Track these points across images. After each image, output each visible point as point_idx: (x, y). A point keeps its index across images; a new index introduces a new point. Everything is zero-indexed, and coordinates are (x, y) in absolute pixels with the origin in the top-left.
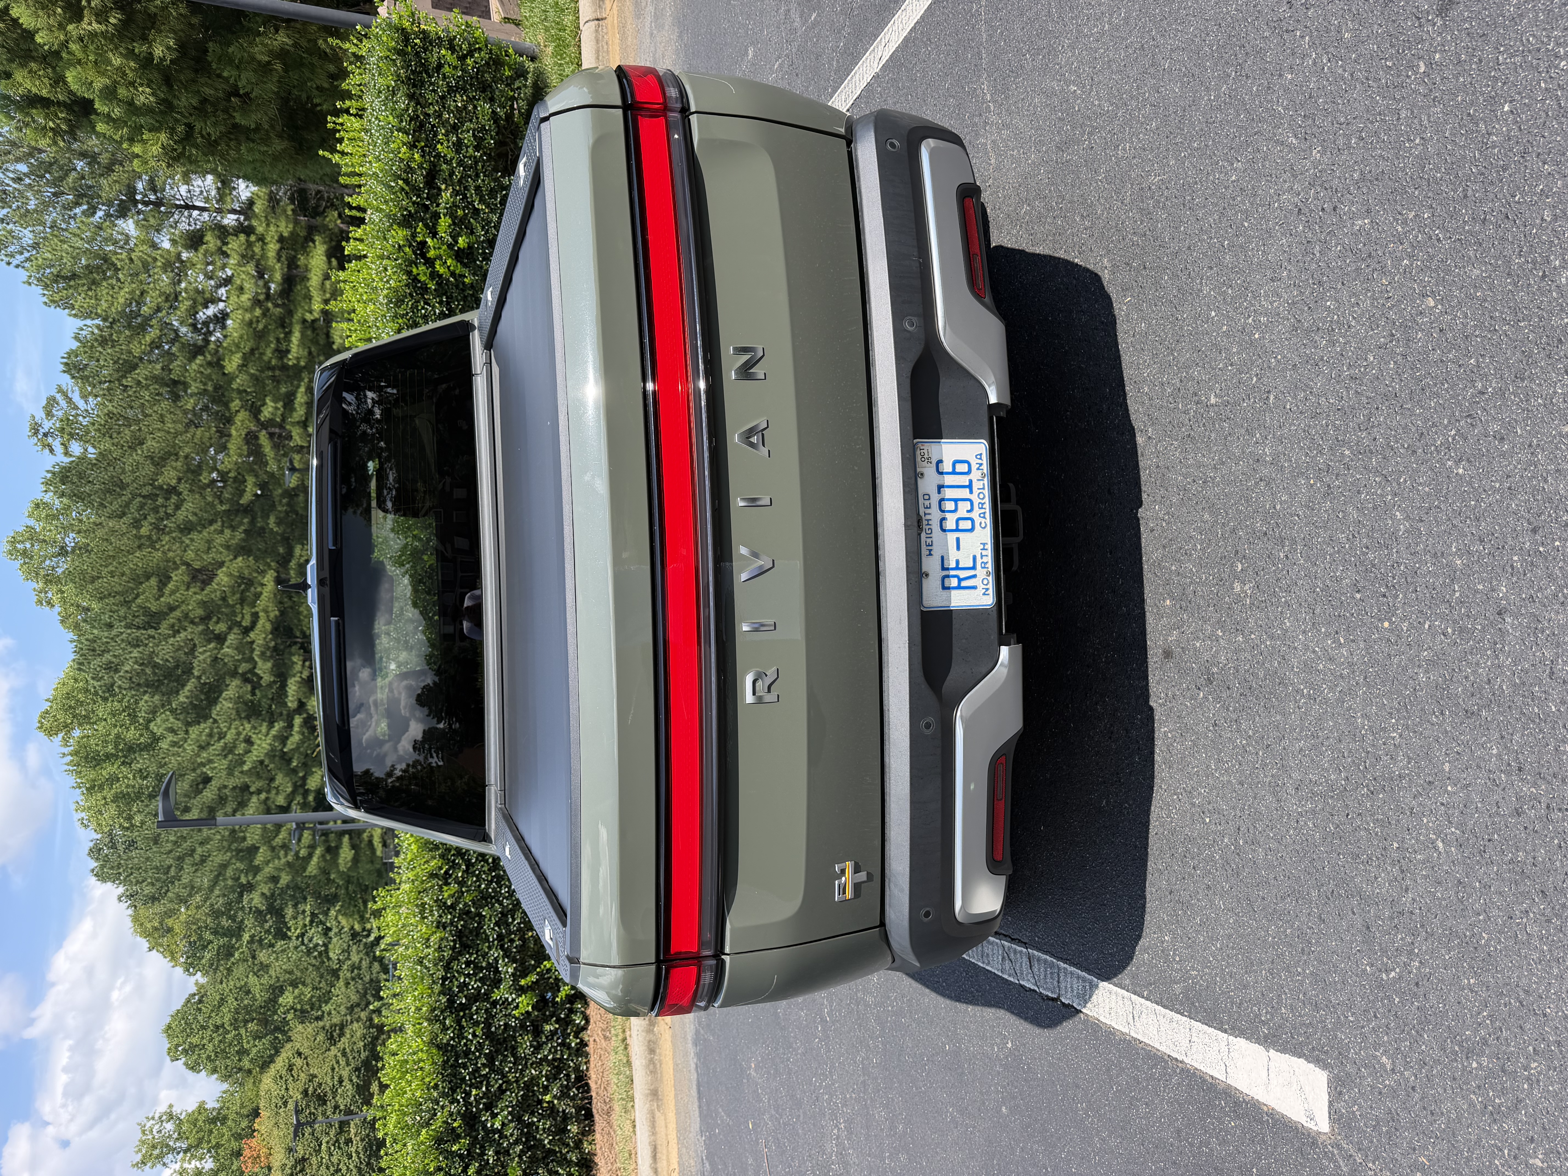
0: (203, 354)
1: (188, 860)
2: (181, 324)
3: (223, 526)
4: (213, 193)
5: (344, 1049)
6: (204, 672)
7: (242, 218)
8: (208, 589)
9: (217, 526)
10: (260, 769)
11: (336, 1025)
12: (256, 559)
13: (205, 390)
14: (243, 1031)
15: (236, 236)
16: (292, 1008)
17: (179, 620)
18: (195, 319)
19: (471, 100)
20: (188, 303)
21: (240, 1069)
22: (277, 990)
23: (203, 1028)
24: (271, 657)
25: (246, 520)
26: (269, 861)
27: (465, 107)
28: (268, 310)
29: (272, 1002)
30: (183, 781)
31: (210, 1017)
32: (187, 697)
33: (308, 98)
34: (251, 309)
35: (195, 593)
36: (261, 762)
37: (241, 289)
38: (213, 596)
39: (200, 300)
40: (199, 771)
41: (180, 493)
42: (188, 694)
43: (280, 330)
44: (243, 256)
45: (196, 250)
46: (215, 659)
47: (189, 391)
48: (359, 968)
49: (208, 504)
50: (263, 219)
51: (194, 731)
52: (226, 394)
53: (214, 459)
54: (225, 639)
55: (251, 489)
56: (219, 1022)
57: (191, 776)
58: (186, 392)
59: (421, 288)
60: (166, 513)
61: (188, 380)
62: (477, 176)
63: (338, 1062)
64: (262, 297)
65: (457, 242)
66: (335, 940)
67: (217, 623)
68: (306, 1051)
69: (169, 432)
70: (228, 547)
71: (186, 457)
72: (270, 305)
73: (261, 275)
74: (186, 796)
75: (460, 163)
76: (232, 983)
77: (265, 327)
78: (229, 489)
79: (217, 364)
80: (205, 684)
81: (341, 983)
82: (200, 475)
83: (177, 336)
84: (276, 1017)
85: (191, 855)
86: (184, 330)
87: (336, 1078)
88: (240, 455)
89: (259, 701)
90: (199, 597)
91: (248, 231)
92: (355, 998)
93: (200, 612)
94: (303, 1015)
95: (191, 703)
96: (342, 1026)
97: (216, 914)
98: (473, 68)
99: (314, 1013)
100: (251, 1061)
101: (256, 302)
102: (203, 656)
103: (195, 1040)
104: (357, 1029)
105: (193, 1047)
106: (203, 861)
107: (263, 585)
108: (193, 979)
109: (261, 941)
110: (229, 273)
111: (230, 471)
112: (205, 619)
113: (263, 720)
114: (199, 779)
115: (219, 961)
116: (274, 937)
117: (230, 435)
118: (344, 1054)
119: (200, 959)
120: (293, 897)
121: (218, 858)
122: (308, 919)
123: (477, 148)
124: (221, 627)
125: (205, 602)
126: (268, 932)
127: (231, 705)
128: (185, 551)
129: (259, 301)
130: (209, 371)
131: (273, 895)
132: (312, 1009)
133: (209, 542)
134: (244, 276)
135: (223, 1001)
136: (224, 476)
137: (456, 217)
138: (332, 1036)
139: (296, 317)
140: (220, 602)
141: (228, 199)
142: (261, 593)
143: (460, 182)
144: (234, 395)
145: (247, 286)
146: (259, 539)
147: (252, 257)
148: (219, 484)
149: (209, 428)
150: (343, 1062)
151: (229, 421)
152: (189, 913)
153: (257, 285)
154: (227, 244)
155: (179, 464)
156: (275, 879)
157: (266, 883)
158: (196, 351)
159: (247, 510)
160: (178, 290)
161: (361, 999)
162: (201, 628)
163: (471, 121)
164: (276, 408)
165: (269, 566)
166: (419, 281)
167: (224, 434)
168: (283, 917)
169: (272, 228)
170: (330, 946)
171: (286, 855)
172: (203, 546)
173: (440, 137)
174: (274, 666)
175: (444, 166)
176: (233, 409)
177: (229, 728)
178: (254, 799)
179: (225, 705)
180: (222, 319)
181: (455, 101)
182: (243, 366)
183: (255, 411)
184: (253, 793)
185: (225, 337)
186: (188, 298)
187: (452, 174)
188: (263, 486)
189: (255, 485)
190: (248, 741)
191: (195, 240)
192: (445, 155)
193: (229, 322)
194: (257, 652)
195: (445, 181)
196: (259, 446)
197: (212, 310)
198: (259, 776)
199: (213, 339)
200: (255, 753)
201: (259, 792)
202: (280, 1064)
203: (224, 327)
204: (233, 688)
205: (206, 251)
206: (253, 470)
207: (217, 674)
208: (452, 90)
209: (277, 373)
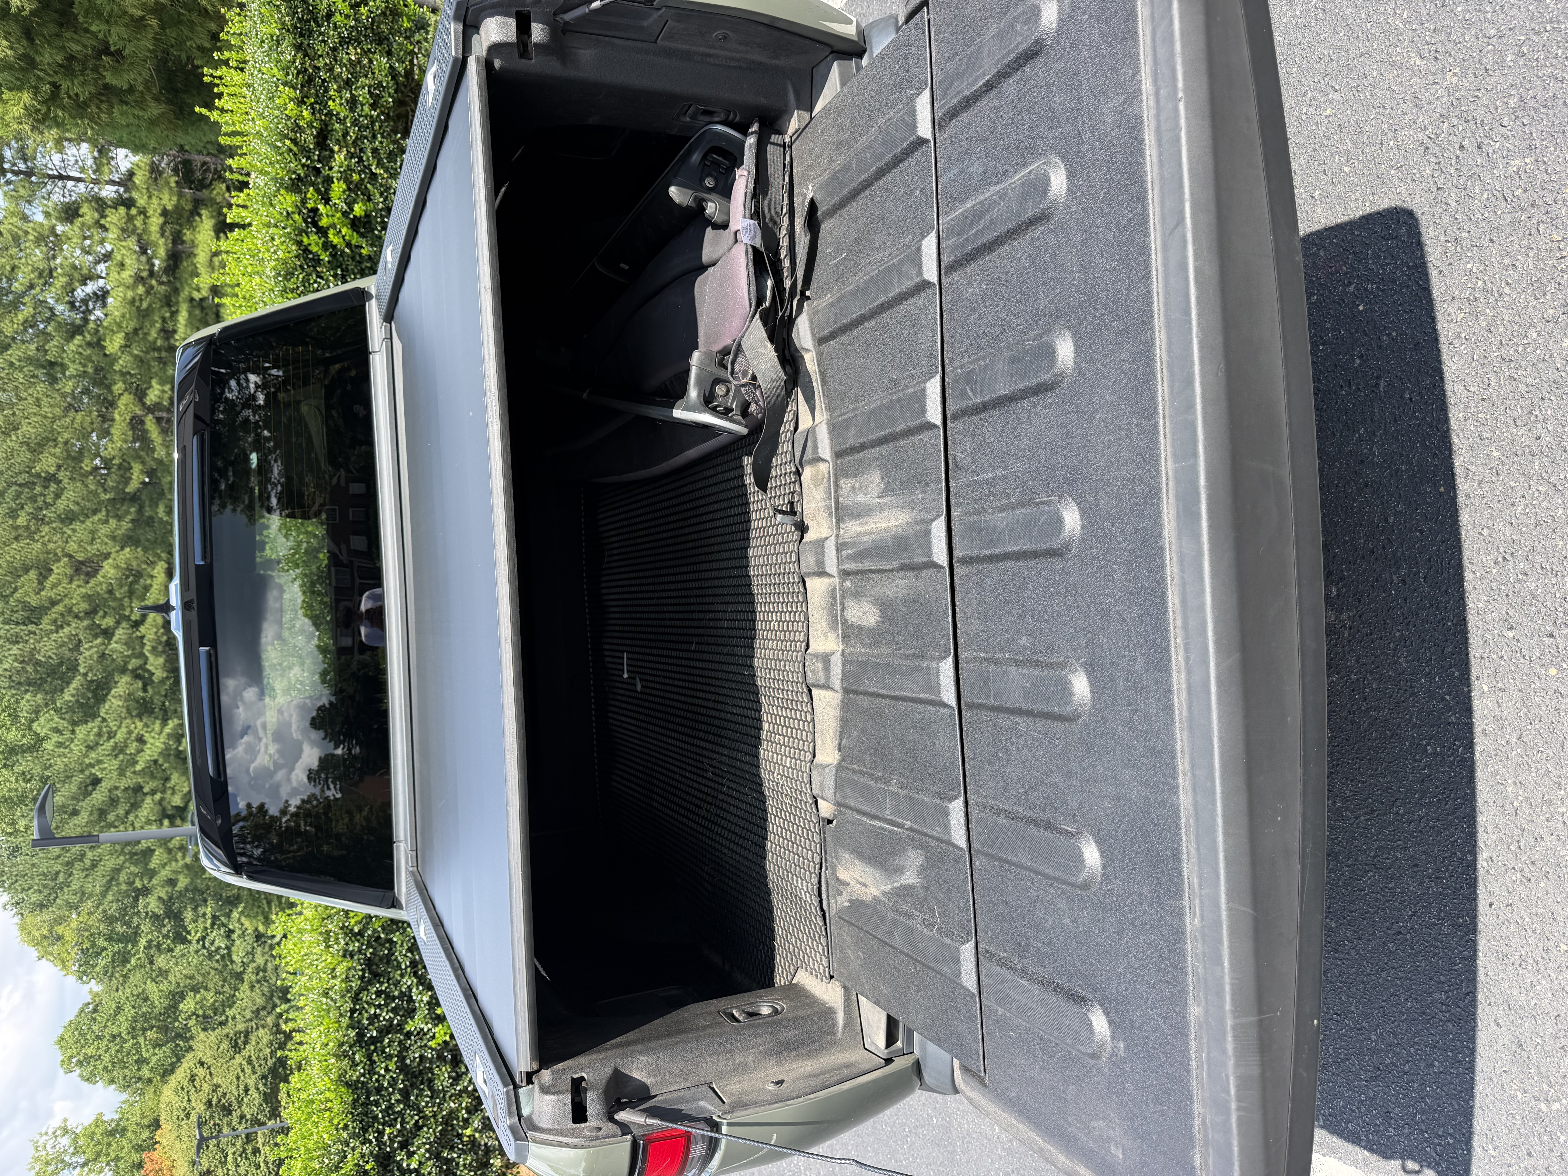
0: (81, 334)
1: (77, 865)
2: (57, 301)
3: (107, 515)
4: (90, 162)
5: (250, 1057)
6: (91, 669)
7: (122, 190)
8: (93, 582)
9: (102, 515)
10: (154, 769)
11: (240, 1032)
12: (145, 550)
13: (85, 372)
14: (141, 1040)
15: (116, 208)
16: (194, 1014)
17: (62, 615)
18: (73, 296)
19: (366, 53)
20: (64, 280)
21: (140, 1079)
22: (178, 996)
23: (98, 1038)
24: (163, 652)
25: (132, 510)
26: (166, 864)
27: (359, 61)
28: (152, 287)
29: (173, 1008)
30: (71, 782)
31: (105, 1026)
32: (73, 696)
33: (188, 58)
34: (133, 287)
35: (79, 586)
36: (155, 761)
37: (122, 265)
38: (98, 589)
39: (77, 276)
40: (87, 773)
41: (60, 481)
42: (74, 692)
43: (166, 309)
44: (123, 230)
45: (72, 223)
46: (103, 655)
47: (67, 373)
48: (265, 971)
49: (91, 492)
50: (144, 191)
51: (81, 731)
52: (108, 376)
53: (97, 446)
54: (113, 634)
55: (137, 477)
56: (115, 1032)
57: (79, 778)
58: (64, 374)
59: (313, 259)
60: (44, 502)
61: (66, 361)
62: (374, 137)
63: (243, 1071)
64: (145, 274)
65: (352, 210)
66: (238, 942)
67: (104, 617)
68: (208, 1060)
69: (45, 417)
70: (113, 538)
71: (66, 443)
72: (154, 282)
73: (144, 251)
74: (73, 798)
75: (355, 123)
76: (128, 991)
77: (150, 305)
78: (114, 477)
79: (97, 344)
80: (92, 681)
81: (245, 986)
82: (82, 461)
83: (53, 314)
84: (176, 1024)
85: (81, 860)
86: (60, 308)
87: (242, 1087)
88: (125, 441)
89: (151, 698)
90: (83, 590)
91: (129, 203)
92: (260, 1001)
93: (84, 606)
94: (206, 1022)
95: (77, 701)
96: (247, 1034)
97: (110, 920)
98: (368, 17)
99: (218, 1018)
100: (151, 1070)
101: (139, 279)
102: (89, 653)
103: (90, 1051)
104: (264, 1035)
105: (88, 1059)
106: (94, 865)
107: (152, 577)
108: (86, 987)
109: (158, 946)
110: (109, 247)
111: (114, 458)
112: (91, 613)
113: (156, 718)
114: (88, 781)
115: (114, 967)
116: (173, 941)
117: (113, 420)
118: (250, 1062)
119: (93, 966)
120: (192, 900)
121: (110, 862)
122: (209, 922)
123: (373, 107)
124: (108, 622)
125: (90, 596)
126: (166, 936)
127: (120, 703)
128: (67, 542)
129: (142, 278)
130: (89, 352)
131: (171, 898)
132: (215, 1014)
133: (93, 532)
134: (124, 252)
135: (119, 1009)
136: (107, 463)
137: (351, 182)
138: (236, 1044)
139: (182, 295)
140: (106, 596)
141: (106, 169)
142: (151, 586)
143: (355, 143)
144: (117, 377)
145: (128, 261)
146: (147, 529)
147: (134, 232)
148: (103, 471)
149: (90, 412)
150: (248, 1071)
151: (112, 404)
152: (81, 919)
153: (138, 260)
154: (105, 217)
155: (58, 450)
156: (172, 882)
157: (163, 886)
158: (75, 330)
159: (134, 498)
160: (53, 265)
161: (267, 1002)
162: (86, 623)
163: (366, 76)
164: (163, 391)
165: (159, 557)
166: (311, 252)
167: (106, 418)
168: (182, 920)
169: (154, 200)
170: (233, 949)
171: (184, 857)
172: (86, 537)
173: (332, 93)
174: (166, 661)
175: (337, 126)
176: (116, 393)
177: (119, 727)
178: (148, 800)
179: (114, 703)
180: (102, 297)
181: (347, 54)
182: (125, 347)
183: (140, 395)
184: (146, 794)
185: (106, 315)
186: (64, 275)
187: (346, 134)
188: (151, 473)
189: (142, 472)
190: (141, 740)
191: (70, 213)
192: (338, 114)
193: (110, 300)
194: (148, 647)
195: (338, 142)
196: (146, 431)
197: (91, 287)
198: (153, 777)
199: (92, 318)
200: (148, 752)
201: (153, 792)
202: (181, 1074)
203: (104, 305)
204: (123, 685)
205: (83, 224)
206: (140, 457)
207: (104, 671)
208: (344, 42)
209: (164, 354)
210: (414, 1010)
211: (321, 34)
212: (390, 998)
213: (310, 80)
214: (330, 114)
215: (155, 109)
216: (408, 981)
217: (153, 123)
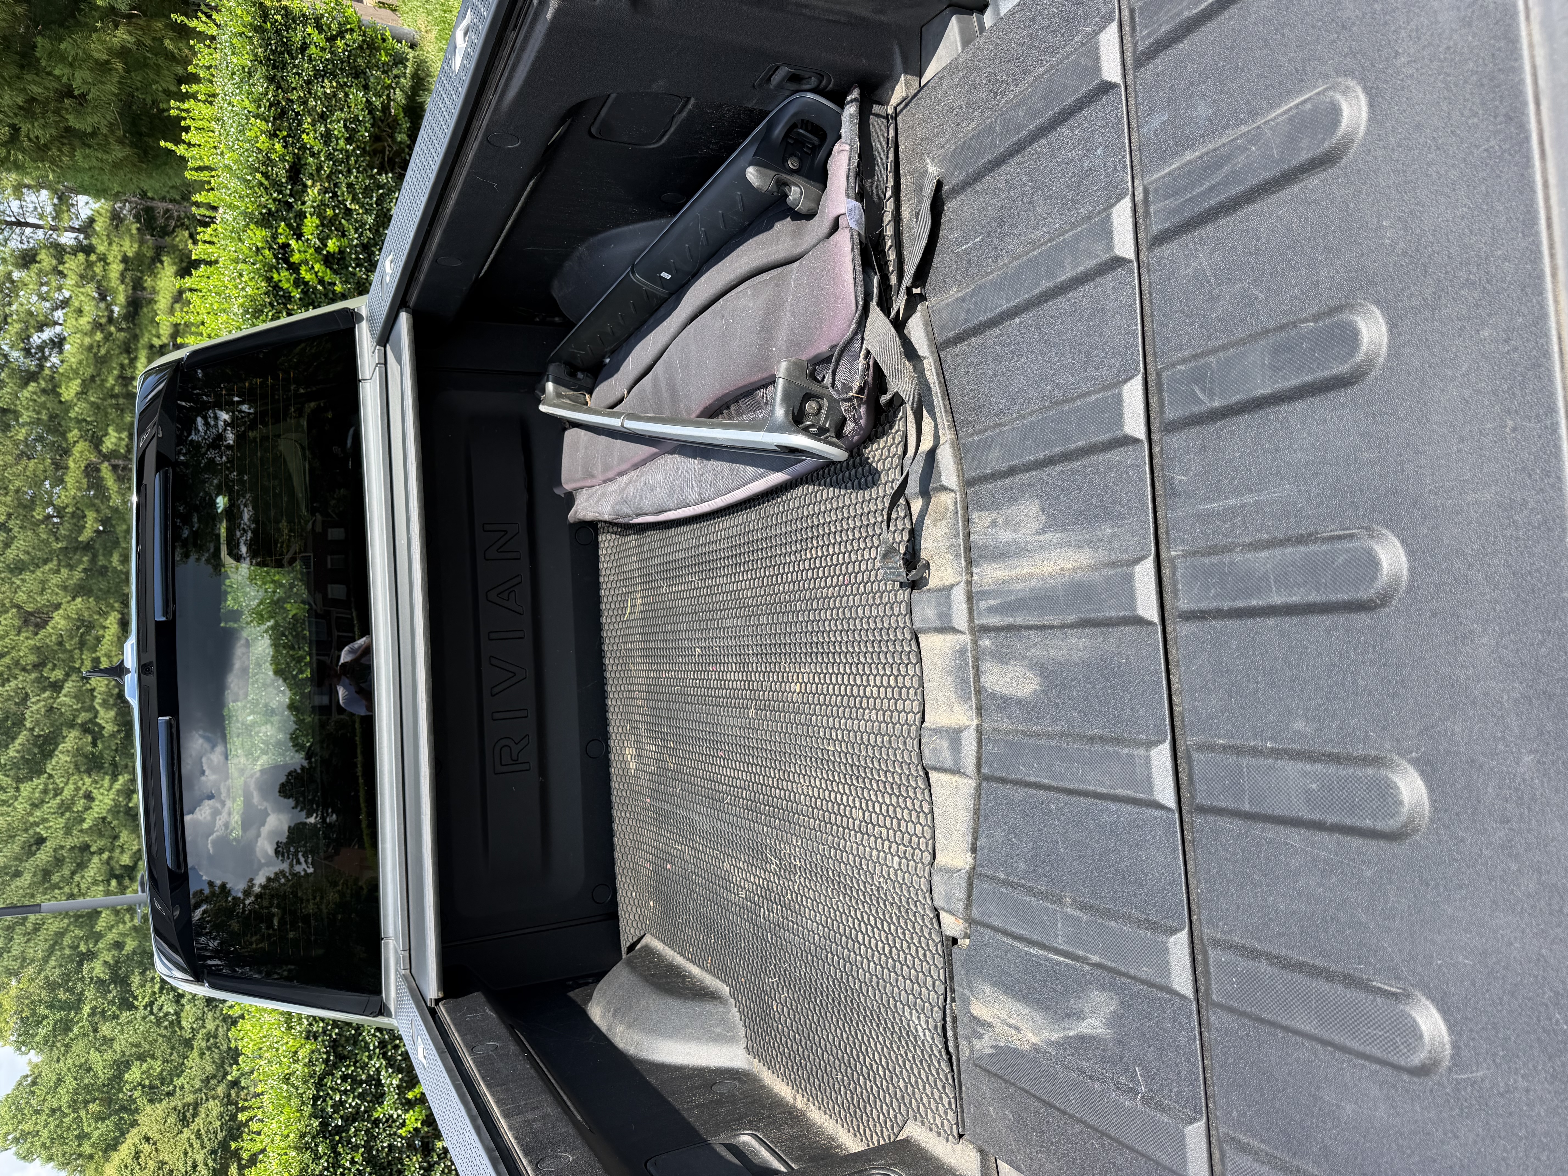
0: (36, 381)
1: (19, 930)
2: (12, 347)
3: (59, 565)
4: (49, 209)
5: (199, 1130)
6: (37, 723)
7: (81, 236)
8: (42, 633)
9: (52, 565)
12: (98, 599)
13: (38, 419)
15: (74, 255)
16: (140, 1084)
17: (8, 667)
18: (29, 343)
19: (342, 86)
20: (18, 326)
21: (80, 1155)
22: (122, 1066)
24: (115, 705)
25: (85, 559)
26: (112, 926)
27: (335, 95)
28: (111, 334)
29: (117, 1079)
30: (13, 842)
32: (18, 752)
34: (92, 333)
35: (27, 638)
36: (104, 819)
37: (80, 311)
38: (48, 641)
39: (33, 322)
40: (31, 832)
41: (11, 530)
42: (19, 748)
43: (125, 355)
44: (82, 277)
45: (28, 268)
46: (50, 710)
47: (21, 420)
48: (215, 1037)
49: (43, 541)
50: (105, 238)
51: (26, 788)
52: (63, 423)
53: (50, 494)
54: (62, 687)
55: (91, 524)
57: (22, 837)
58: (17, 421)
59: (283, 296)
61: (19, 408)
62: (349, 171)
63: (191, 1146)
64: (103, 321)
65: (326, 246)
66: (188, 1007)
67: (53, 670)
68: (155, 1135)
70: (65, 588)
71: (17, 491)
72: (113, 329)
73: (103, 298)
74: (16, 859)
75: (329, 157)
76: (70, 1061)
77: (108, 352)
78: (67, 525)
79: (52, 391)
80: (39, 736)
82: (34, 510)
83: (8, 361)
84: (121, 1096)
85: (23, 924)
86: (15, 354)
87: (190, 1163)
88: (79, 489)
89: (101, 753)
90: (31, 642)
91: (88, 250)
92: (210, 1069)
93: (32, 658)
94: (153, 1093)
95: (23, 757)
96: (196, 1105)
97: (52, 987)
98: (344, 51)
99: (165, 1089)
100: (93, 1145)
101: (97, 326)
102: (36, 707)
103: (27, 1127)
105: (25, 1135)
106: (36, 930)
107: (105, 628)
109: (103, 1013)
110: (66, 294)
111: (67, 506)
112: (38, 666)
113: (105, 773)
114: (32, 840)
115: (55, 1037)
116: (119, 1008)
117: (67, 468)
118: (199, 1136)
119: (34, 1036)
120: (140, 963)
121: (54, 926)
123: (349, 141)
124: (58, 674)
125: (38, 648)
126: (112, 1003)
127: (68, 759)
128: (16, 592)
129: (101, 325)
130: (43, 399)
131: (117, 962)
132: (162, 1084)
133: (43, 582)
134: (83, 298)
135: (60, 1081)
136: (60, 512)
137: (325, 218)
138: (185, 1116)
139: (141, 342)
140: (56, 648)
141: (65, 216)
142: (103, 637)
143: (329, 177)
144: (72, 424)
145: (86, 308)
146: (100, 579)
147: (93, 278)
148: (55, 520)
149: (44, 460)
150: (197, 1145)
151: (67, 452)
152: (21, 986)
153: (98, 308)
154: (64, 263)
155: (9, 498)
156: (119, 946)
157: (109, 950)
158: (30, 377)
159: (87, 547)
160: (7, 311)
161: (218, 1070)
162: (34, 675)
163: (342, 110)
164: (120, 439)
165: (112, 607)
166: (282, 289)
167: (60, 466)
168: (129, 985)
169: (115, 248)
170: (183, 1014)
171: (132, 919)
172: (36, 587)
173: (306, 126)
174: (117, 714)
175: (311, 160)
176: (71, 440)
177: (67, 784)
178: (96, 859)
179: (62, 758)
180: (58, 343)
181: (322, 87)
182: (82, 393)
183: (96, 442)
184: (93, 853)
185: (62, 362)
186: (19, 321)
187: (319, 168)
188: (105, 522)
189: (96, 520)
190: (89, 797)
191: (27, 259)
192: (312, 147)
193: (67, 347)
194: (98, 700)
195: (311, 176)
196: (102, 479)
197: (47, 334)
198: (101, 834)
199: (48, 364)
200: (96, 809)
201: (101, 851)
202: (125, 1151)
203: (61, 352)
204: (71, 740)
205: (40, 271)
206: (94, 505)
207: (52, 725)
208: (319, 75)
209: (121, 401)
210: (383, 1095)
211: (295, 66)
212: (356, 1082)
213: (283, 114)
214: (303, 147)
215: (119, 152)
216: (376, 1063)
217: (117, 165)
